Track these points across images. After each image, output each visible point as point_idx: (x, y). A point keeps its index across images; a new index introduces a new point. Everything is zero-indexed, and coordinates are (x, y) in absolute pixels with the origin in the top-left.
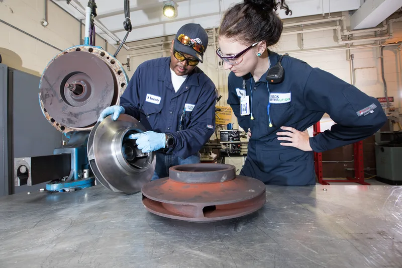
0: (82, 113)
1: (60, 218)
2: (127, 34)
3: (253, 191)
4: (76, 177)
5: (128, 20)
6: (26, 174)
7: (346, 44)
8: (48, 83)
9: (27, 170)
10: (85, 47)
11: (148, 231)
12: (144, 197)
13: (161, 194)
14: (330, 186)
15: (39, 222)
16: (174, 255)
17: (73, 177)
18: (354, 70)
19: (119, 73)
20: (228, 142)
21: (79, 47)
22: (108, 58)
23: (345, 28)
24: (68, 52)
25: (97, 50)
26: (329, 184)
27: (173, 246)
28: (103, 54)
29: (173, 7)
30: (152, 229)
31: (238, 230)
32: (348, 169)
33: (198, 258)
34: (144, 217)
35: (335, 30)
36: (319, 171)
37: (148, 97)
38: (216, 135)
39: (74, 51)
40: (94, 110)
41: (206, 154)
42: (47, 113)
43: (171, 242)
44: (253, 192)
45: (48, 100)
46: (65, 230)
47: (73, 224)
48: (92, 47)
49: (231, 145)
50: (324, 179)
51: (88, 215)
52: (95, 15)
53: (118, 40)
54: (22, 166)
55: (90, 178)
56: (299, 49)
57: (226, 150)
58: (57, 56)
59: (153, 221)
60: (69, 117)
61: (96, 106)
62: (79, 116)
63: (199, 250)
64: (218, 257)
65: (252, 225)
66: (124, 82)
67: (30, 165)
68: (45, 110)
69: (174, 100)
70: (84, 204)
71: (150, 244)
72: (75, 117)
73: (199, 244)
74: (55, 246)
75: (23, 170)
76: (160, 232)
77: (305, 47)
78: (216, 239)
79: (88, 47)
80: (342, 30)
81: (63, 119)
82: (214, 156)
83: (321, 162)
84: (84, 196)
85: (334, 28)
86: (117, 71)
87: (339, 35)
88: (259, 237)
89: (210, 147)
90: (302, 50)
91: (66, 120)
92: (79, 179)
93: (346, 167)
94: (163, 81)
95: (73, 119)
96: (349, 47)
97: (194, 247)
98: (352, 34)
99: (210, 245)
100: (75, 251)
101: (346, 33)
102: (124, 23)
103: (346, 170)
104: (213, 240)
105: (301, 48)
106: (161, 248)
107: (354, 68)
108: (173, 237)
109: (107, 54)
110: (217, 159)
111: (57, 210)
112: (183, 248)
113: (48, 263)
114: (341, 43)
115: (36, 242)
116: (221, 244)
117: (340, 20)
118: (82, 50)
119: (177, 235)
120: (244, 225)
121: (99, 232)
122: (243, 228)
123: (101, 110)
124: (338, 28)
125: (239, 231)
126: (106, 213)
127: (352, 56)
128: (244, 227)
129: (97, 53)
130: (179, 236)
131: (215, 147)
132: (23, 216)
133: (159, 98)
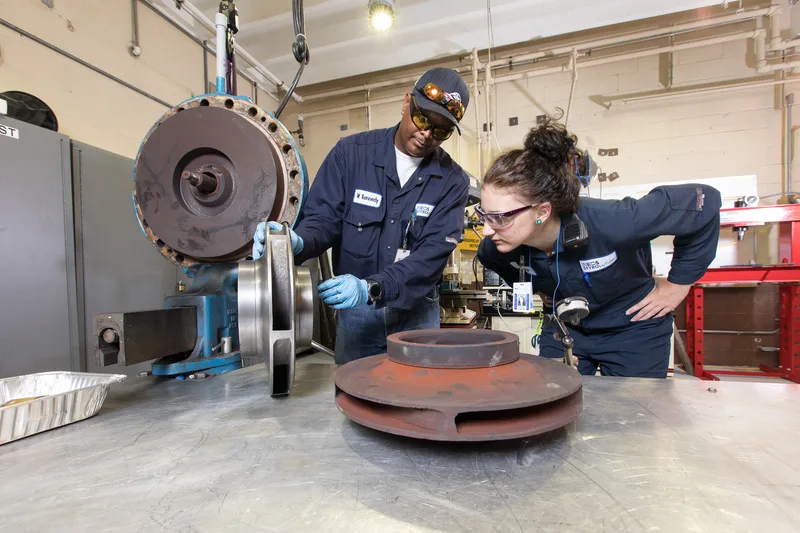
0: (215, 230)
1: (181, 429)
2: (301, 70)
3: (557, 386)
4: (206, 352)
5: (302, 39)
6: (116, 344)
7: (777, 71)
8: (150, 170)
9: (117, 337)
10: (218, 97)
11: (346, 457)
12: (339, 391)
13: (373, 386)
14: (721, 382)
15: (142, 434)
16: (398, 504)
17: (202, 351)
18: (792, 131)
19: (287, 149)
20: (499, 288)
21: (205, 98)
22: (264, 119)
23: (776, 32)
24: (186, 107)
25: (241, 104)
26: (718, 379)
27: (397, 488)
28: (253, 112)
29: (391, 9)
30: (356, 454)
31: (524, 463)
32: (765, 349)
33: (446, 514)
34: (339, 430)
35: (751, 41)
36: (696, 351)
37: (358, 196)
38: (475, 274)
39: (196, 105)
40: (239, 223)
41: (455, 310)
42: (149, 229)
43: (392, 479)
44: (557, 389)
45: (151, 203)
46: (192, 450)
47: (204, 440)
48: (232, 98)
49: (504, 293)
50: (706, 368)
51: (232, 424)
52: (235, 31)
53: (280, 83)
54: (106, 329)
55: (233, 354)
56: (663, 87)
57: (494, 303)
58: (164, 116)
59: (356, 439)
60: (191, 238)
61: (243, 215)
62: (211, 236)
63: (448, 497)
64: (486, 514)
65: (553, 455)
66: (296, 167)
67: (122, 329)
68: (145, 224)
69: (397, 201)
70: (223, 403)
71: (352, 481)
72: (204, 237)
73: (448, 486)
74: (174, 479)
75: (109, 337)
76: (371, 459)
77: (676, 83)
78: (480, 478)
79: (223, 98)
80: (769, 39)
81: (179, 242)
82: (470, 314)
83: (700, 331)
84: (224, 386)
85: (750, 35)
86: (282, 145)
87: (762, 51)
88: (569, 478)
89: (462, 297)
90: (669, 90)
91: (187, 243)
92: (213, 354)
93: (760, 344)
94: (383, 168)
95: (199, 240)
96: (783, 79)
97: (436, 492)
98: (793, 48)
99: (467, 489)
100: (211, 490)
101: (779, 45)
102: (294, 45)
103: (760, 350)
104: (474, 479)
105: (665, 84)
106: (373, 490)
107: (793, 124)
108: (397, 469)
109: (261, 113)
110: (478, 320)
111: (175, 413)
112: (415, 492)
113: (162, 511)
114: (765, 69)
115: (138, 471)
116: (490, 489)
117: (765, 17)
118: (212, 103)
119: (403, 467)
120: (536, 453)
121: (254, 457)
122: (535, 459)
123: (253, 224)
124: (760, 34)
125: (527, 465)
126: (265, 420)
127: (789, 99)
128: (538, 456)
129: (242, 109)
130: (407, 468)
131: (473, 297)
132: (112, 423)
133: (379, 197)
